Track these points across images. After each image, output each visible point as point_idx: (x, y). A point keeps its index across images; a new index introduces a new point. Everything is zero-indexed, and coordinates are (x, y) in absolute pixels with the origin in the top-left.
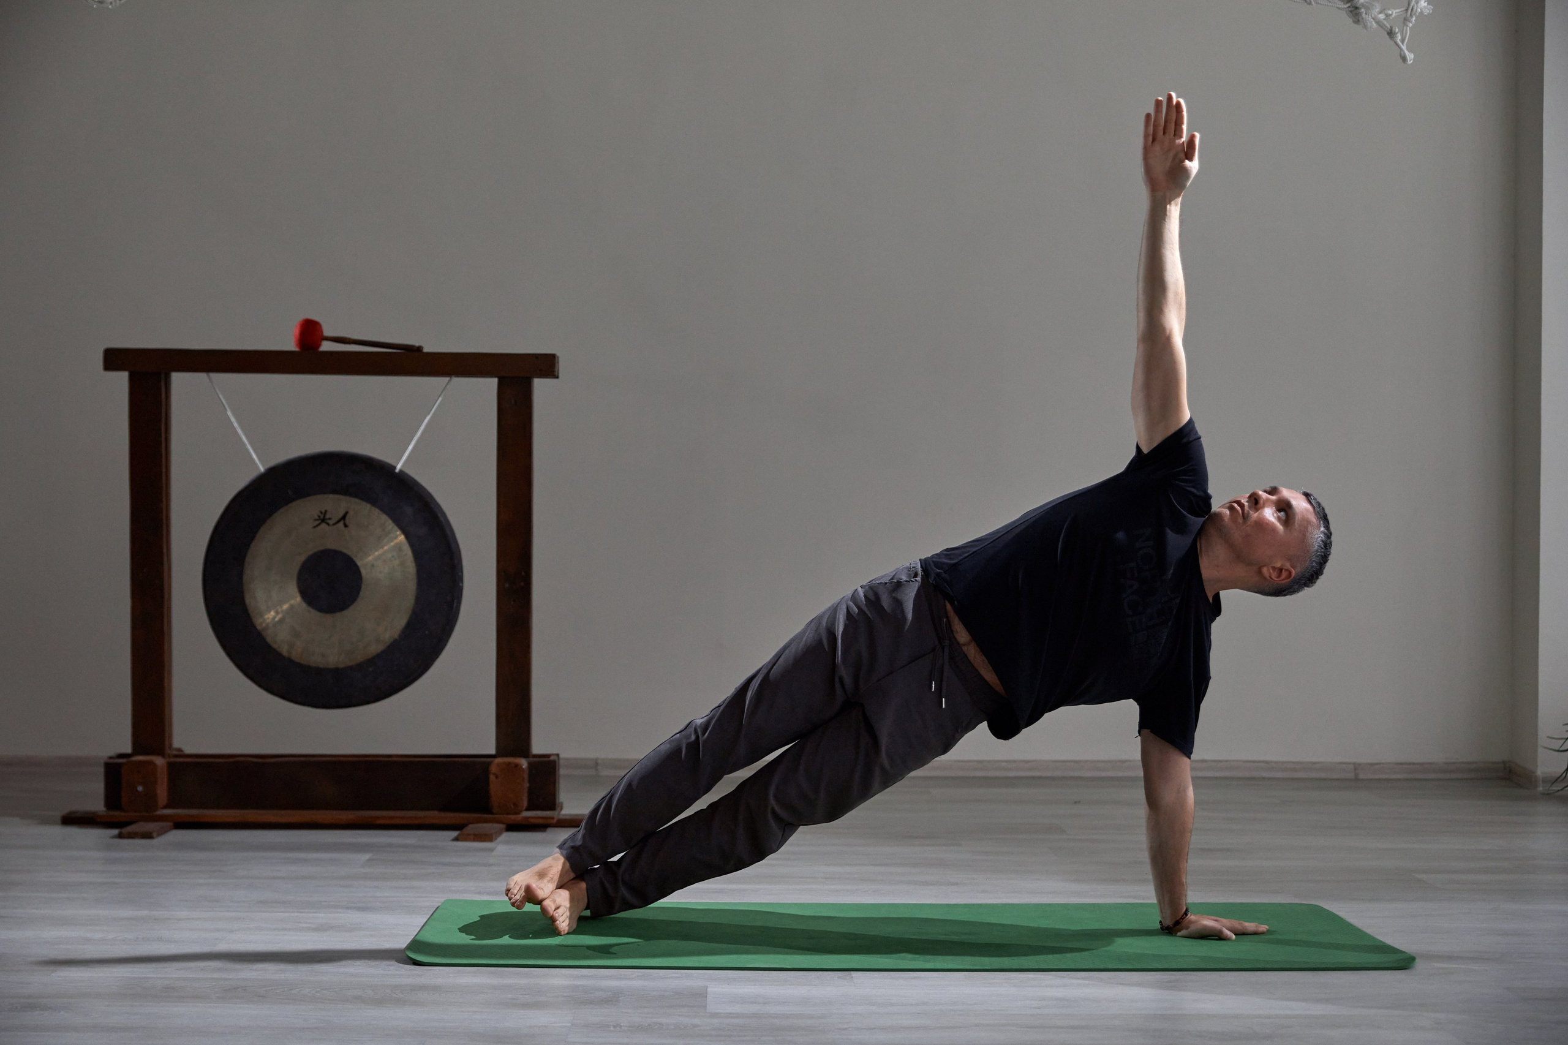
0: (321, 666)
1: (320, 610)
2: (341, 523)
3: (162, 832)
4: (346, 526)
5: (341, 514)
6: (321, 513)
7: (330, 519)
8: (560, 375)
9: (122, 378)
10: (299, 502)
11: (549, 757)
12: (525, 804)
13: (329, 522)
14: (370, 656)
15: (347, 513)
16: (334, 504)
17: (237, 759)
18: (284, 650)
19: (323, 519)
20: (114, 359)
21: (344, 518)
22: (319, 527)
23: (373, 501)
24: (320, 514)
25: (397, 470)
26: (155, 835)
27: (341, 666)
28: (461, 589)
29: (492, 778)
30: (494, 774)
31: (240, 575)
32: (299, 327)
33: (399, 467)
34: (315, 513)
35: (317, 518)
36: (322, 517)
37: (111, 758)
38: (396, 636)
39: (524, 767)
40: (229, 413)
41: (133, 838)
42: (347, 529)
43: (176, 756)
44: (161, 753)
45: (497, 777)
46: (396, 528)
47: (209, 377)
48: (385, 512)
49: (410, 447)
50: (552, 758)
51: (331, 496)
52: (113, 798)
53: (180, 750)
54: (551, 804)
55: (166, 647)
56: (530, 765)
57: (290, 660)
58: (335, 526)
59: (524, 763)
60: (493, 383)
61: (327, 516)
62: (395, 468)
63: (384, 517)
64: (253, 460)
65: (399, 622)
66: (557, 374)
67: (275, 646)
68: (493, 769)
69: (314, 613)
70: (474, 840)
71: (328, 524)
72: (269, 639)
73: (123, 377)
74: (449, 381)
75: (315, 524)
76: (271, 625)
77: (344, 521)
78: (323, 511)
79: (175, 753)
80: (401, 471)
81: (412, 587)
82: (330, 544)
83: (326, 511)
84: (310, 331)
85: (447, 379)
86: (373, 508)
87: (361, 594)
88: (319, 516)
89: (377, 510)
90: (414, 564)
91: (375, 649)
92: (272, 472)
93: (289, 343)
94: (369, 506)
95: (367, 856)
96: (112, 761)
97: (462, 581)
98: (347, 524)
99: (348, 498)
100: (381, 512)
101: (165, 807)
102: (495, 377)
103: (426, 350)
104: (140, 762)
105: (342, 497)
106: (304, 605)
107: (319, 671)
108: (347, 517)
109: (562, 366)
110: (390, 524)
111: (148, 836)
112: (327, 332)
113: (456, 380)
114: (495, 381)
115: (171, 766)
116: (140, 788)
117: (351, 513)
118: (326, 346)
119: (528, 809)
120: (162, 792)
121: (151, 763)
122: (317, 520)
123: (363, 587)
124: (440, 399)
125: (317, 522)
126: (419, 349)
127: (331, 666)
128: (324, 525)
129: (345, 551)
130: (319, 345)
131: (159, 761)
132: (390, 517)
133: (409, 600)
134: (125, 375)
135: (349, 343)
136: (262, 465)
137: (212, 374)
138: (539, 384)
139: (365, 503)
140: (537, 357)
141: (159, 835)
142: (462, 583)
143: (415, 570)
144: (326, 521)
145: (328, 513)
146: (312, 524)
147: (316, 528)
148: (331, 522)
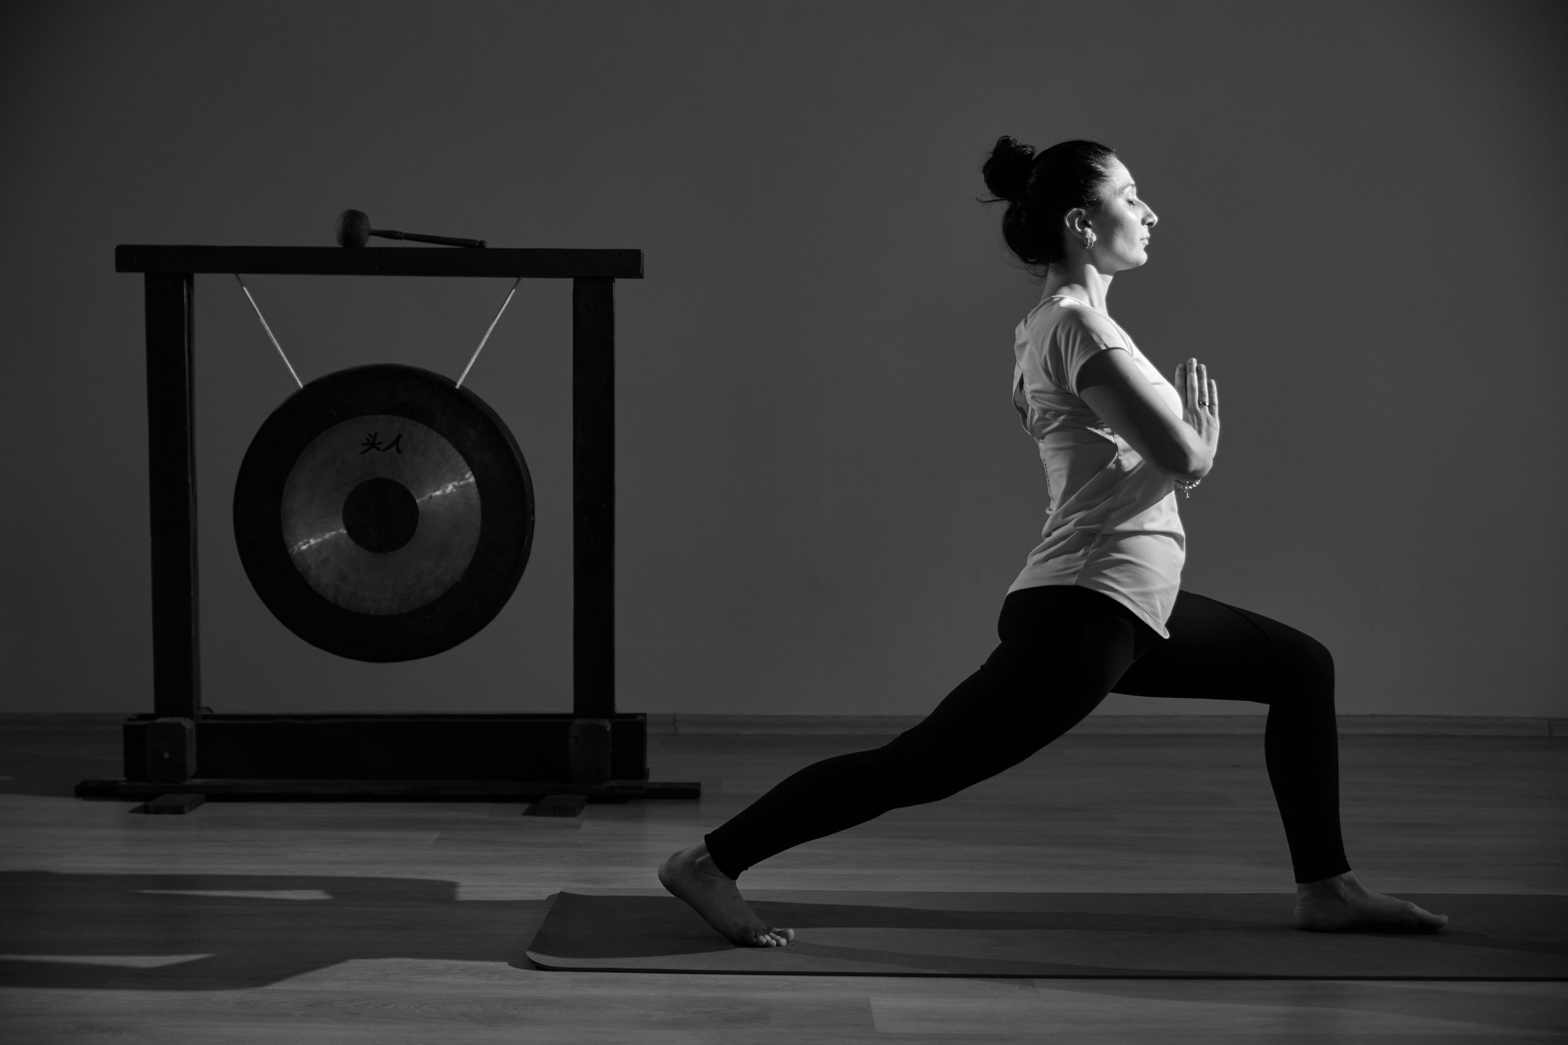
0: (372, 613)
1: (370, 548)
2: (395, 447)
3: (193, 806)
4: (399, 451)
5: (394, 437)
6: (371, 436)
7: (381, 443)
8: (644, 277)
9: (137, 280)
10: (344, 423)
11: (635, 717)
12: (609, 772)
13: (380, 446)
14: (427, 602)
15: (400, 436)
16: (385, 426)
17: (279, 721)
18: (329, 595)
19: (372, 443)
20: (128, 258)
21: (396, 442)
22: (369, 453)
23: (430, 423)
24: (369, 438)
25: (457, 387)
26: (186, 809)
27: (394, 613)
28: (532, 526)
29: (571, 742)
30: (574, 739)
31: (277, 507)
32: (340, 220)
33: (459, 383)
34: (364, 438)
35: (365, 441)
36: (371, 441)
37: (130, 719)
38: (458, 578)
39: (607, 730)
40: (262, 320)
41: (161, 813)
42: (400, 454)
43: (205, 717)
44: (188, 713)
45: (577, 742)
46: (457, 453)
47: (238, 279)
48: (444, 436)
49: (473, 360)
50: (639, 718)
51: (382, 416)
52: (133, 766)
53: (209, 709)
54: (639, 770)
55: (193, 591)
56: (614, 727)
57: (336, 607)
58: (387, 452)
59: (607, 725)
60: (566, 285)
61: (377, 441)
62: (455, 384)
63: (443, 441)
64: (291, 375)
65: (460, 561)
66: (641, 273)
67: (319, 590)
68: (573, 731)
69: (363, 553)
70: (554, 815)
71: (378, 449)
72: (311, 582)
73: (139, 278)
74: (518, 282)
75: (363, 450)
76: (313, 567)
77: (397, 446)
78: (373, 434)
79: (204, 713)
80: (463, 387)
81: (477, 520)
82: (382, 473)
83: (376, 434)
84: (353, 221)
85: (517, 279)
86: (431, 430)
87: (418, 530)
88: (368, 441)
89: (435, 433)
90: (478, 495)
91: (435, 592)
92: (309, 387)
93: (329, 238)
94: (425, 428)
95: (435, 835)
96: (132, 722)
97: (533, 514)
98: (401, 449)
99: (401, 419)
100: (439, 435)
101: (194, 776)
102: (571, 277)
103: (489, 245)
104: (165, 724)
105: (394, 418)
106: (352, 543)
107: (369, 619)
108: (400, 444)
109: (648, 265)
110: (451, 450)
111: (178, 810)
113: (525, 281)
114: (569, 282)
115: (199, 727)
116: (166, 755)
117: (405, 436)
118: (374, 242)
119: (612, 778)
120: (191, 761)
121: (179, 725)
122: (364, 444)
123: (420, 521)
124: (508, 300)
125: (368, 446)
126: (480, 245)
127: (383, 613)
128: (373, 450)
129: (398, 480)
130: (364, 241)
131: (188, 724)
132: (451, 442)
133: (473, 536)
134: (141, 276)
135: (400, 238)
136: (300, 380)
137: (241, 276)
138: (621, 286)
139: (421, 425)
140: (620, 253)
141: (190, 809)
142: (534, 517)
143: (479, 501)
144: (377, 446)
145: (378, 436)
146: (360, 449)
147: (366, 454)
148: (382, 447)
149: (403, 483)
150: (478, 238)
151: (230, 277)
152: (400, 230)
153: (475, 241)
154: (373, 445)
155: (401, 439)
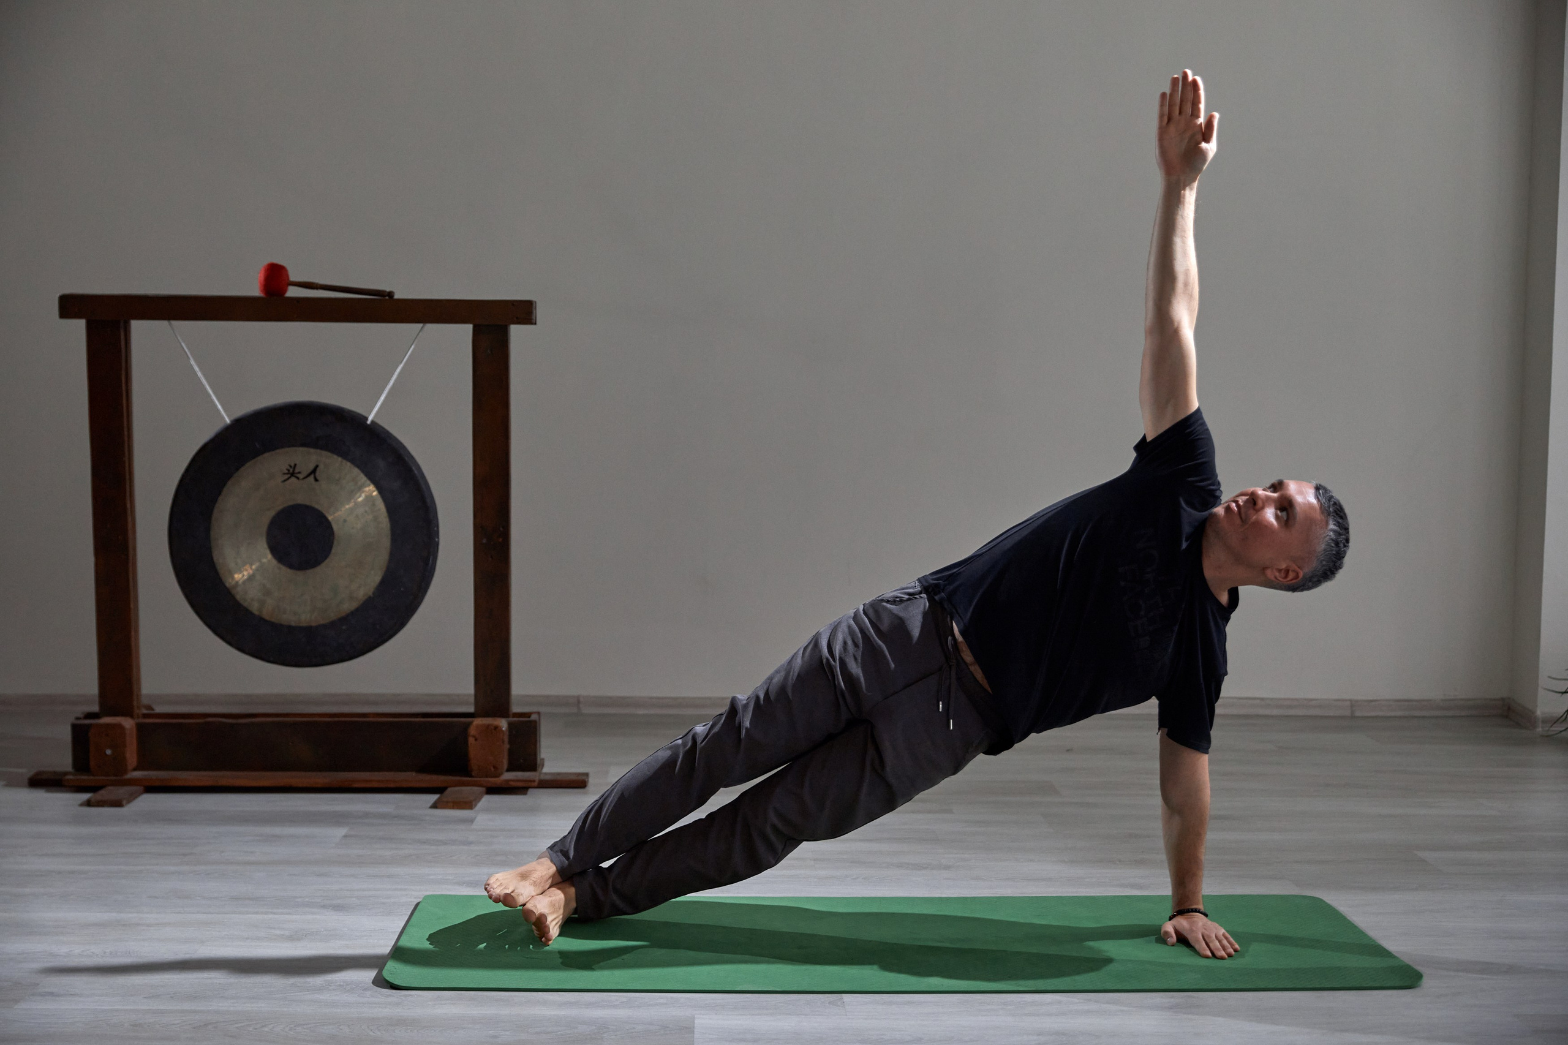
0: (293, 624)
1: (291, 566)
2: (311, 478)
3: (132, 797)
4: (316, 480)
5: (312, 467)
6: (291, 466)
7: (299, 473)
8: (537, 323)
9: (78, 327)
10: (266, 455)
11: (529, 717)
12: (505, 766)
13: (299, 475)
14: (343, 614)
15: (317, 466)
16: (304, 458)
17: (210, 719)
18: (255, 608)
19: (292, 473)
20: (70, 306)
21: (314, 471)
22: (289, 482)
23: (344, 455)
24: (289, 468)
25: (369, 422)
26: (124, 802)
27: (314, 624)
28: (437, 545)
29: (471, 740)
30: (474, 736)
31: (208, 530)
32: (263, 272)
33: (370, 418)
34: (284, 468)
35: (287, 472)
36: (291, 471)
37: (77, 718)
38: (371, 594)
39: (503, 729)
40: (193, 362)
41: (102, 806)
42: (317, 483)
43: (145, 716)
44: (128, 713)
45: (476, 740)
46: (368, 482)
47: (170, 324)
48: (358, 467)
49: (382, 398)
50: (534, 717)
51: (301, 449)
52: (81, 761)
53: (148, 709)
54: (532, 764)
55: (132, 606)
56: (510, 725)
57: (261, 619)
58: (305, 480)
59: (503, 724)
61: (297, 471)
62: (367, 419)
63: (356, 471)
64: (218, 410)
65: (373, 579)
66: (534, 322)
67: (245, 604)
68: (472, 731)
69: (285, 570)
70: (453, 808)
71: (298, 478)
72: (238, 597)
73: (80, 325)
74: (422, 327)
75: (283, 479)
76: (240, 582)
77: (315, 474)
78: (293, 465)
79: (145, 711)
80: (373, 422)
81: (386, 542)
82: (301, 499)
83: (295, 465)
84: (275, 276)
85: (421, 325)
86: (344, 461)
87: (333, 551)
88: (289, 470)
89: (349, 464)
90: (387, 520)
91: (348, 607)
92: (238, 423)
93: (253, 288)
94: (340, 459)
95: (346, 829)
96: (79, 722)
97: (438, 536)
98: (318, 478)
99: (318, 451)
100: (352, 466)
101: (135, 769)
102: (471, 323)
103: (396, 297)
104: (108, 725)
105: (312, 450)
106: (274, 562)
107: (291, 629)
108: (318, 472)
109: (540, 313)
110: (363, 478)
111: (118, 804)
112: (292, 278)
113: (429, 326)
114: (469, 328)
115: (140, 727)
116: (109, 752)
117: (321, 467)
118: (293, 292)
119: (508, 770)
120: (131, 755)
121: (120, 726)
122: (285, 474)
123: (335, 543)
124: (413, 346)
125: (287, 476)
126: (390, 294)
127: (304, 624)
128: (293, 479)
129: (316, 506)
130: (285, 291)
131: (128, 723)
132: (363, 471)
133: (382, 556)
134: (82, 323)
135: (317, 289)
136: (228, 416)
137: (174, 322)
138: (516, 332)
139: (335, 456)
140: (514, 303)
141: (129, 802)
142: (438, 538)
143: (389, 525)
144: (295, 475)
145: (297, 466)
146: (280, 478)
147: (286, 482)
148: (301, 476)
149: (320, 509)
150: (387, 289)
151: (163, 324)
152: (316, 281)
153: (385, 292)
154: (293, 474)
155: (318, 469)
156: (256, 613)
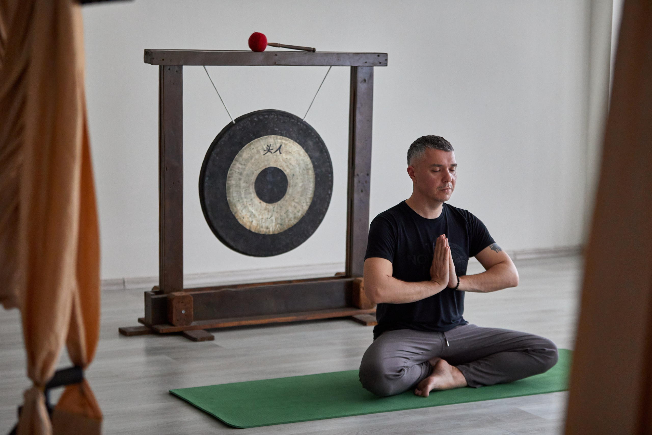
0: (266, 233)
1: (266, 202)
2: (278, 152)
4: (280, 153)
5: (278, 145)
6: (268, 146)
7: (272, 149)
10: (256, 140)
13: (272, 151)
14: (291, 226)
15: (281, 146)
16: (274, 141)
17: (223, 289)
18: (247, 226)
21: (280, 148)
22: (267, 154)
23: (294, 139)
25: (304, 120)
27: (276, 233)
31: (224, 184)
34: (265, 147)
35: (266, 149)
38: (304, 214)
42: (281, 155)
46: (305, 153)
51: (273, 136)
57: (250, 231)
58: (275, 153)
61: (271, 148)
63: (299, 147)
65: (305, 206)
66: (387, 65)
69: (263, 204)
71: (271, 152)
72: (239, 220)
74: (330, 68)
75: (264, 153)
78: (269, 145)
81: (312, 186)
82: (272, 164)
83: (270, 145)
84: (257, 38)
85: (329, 67)
86: (294, 142)
87: (287, 191)
88: (267, 148)
90: (314, 174)
91: (294, 222)
94: (291, 141)
99: (281, 137)
100: (298, 145)
102: (349, 66)
104: (183, 297)
105: (278, 136)
106: (258, 199)
107: (265, 236)
108: (281, 150)
110: (303, 151)
112: (269, 41)
113: (333, 68)
114: (348, 69)
116: (183, 312)
117: (283, 146)
122: (265, 150)
123: (288, 188)
125: (267, 151)
126: (314, 50)
127: (271, 233)
128: (269, 153)
129: (279, 168)
133: (310, 193)
134: (157, 67)
135: (279, 47)
137: (206, 66)
138: (376, 70)
143: (314, 176)
144: (270, 151)
145: (271, 146)
146: (262, 153)
147: (265, 155)
148: (273, 151)
149: (282, 169)
152: (278, 43)
153: (311, 48)
154: (269, 150)
155: (281, 147)
156: (248, 228)
